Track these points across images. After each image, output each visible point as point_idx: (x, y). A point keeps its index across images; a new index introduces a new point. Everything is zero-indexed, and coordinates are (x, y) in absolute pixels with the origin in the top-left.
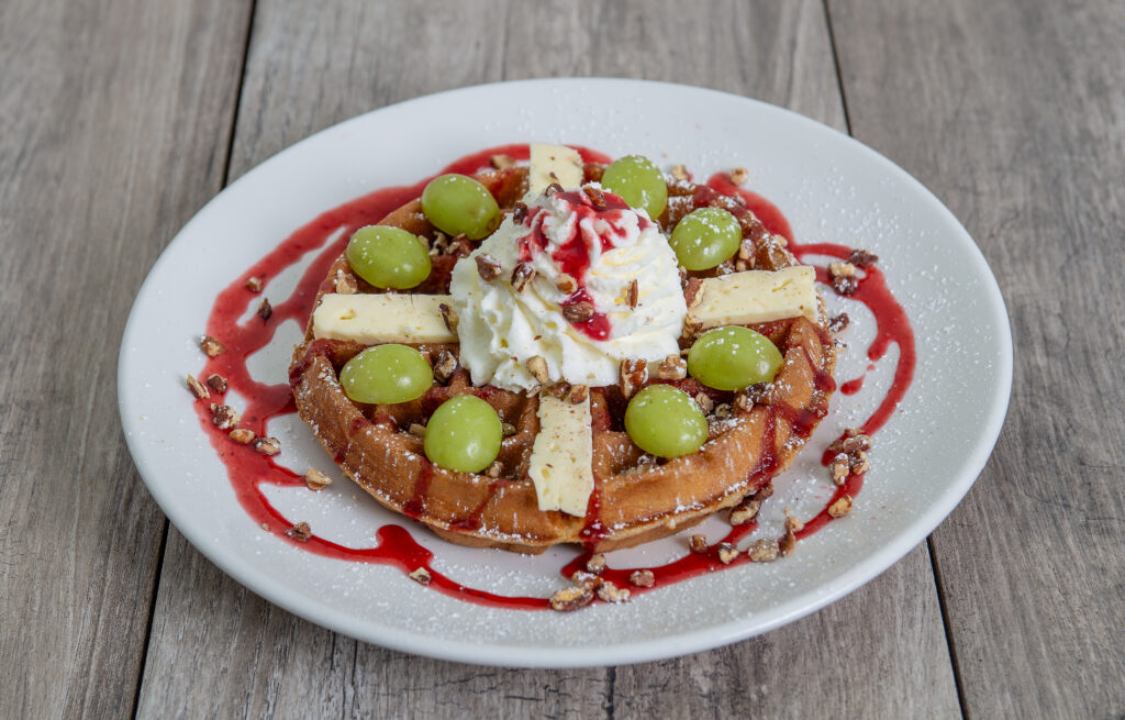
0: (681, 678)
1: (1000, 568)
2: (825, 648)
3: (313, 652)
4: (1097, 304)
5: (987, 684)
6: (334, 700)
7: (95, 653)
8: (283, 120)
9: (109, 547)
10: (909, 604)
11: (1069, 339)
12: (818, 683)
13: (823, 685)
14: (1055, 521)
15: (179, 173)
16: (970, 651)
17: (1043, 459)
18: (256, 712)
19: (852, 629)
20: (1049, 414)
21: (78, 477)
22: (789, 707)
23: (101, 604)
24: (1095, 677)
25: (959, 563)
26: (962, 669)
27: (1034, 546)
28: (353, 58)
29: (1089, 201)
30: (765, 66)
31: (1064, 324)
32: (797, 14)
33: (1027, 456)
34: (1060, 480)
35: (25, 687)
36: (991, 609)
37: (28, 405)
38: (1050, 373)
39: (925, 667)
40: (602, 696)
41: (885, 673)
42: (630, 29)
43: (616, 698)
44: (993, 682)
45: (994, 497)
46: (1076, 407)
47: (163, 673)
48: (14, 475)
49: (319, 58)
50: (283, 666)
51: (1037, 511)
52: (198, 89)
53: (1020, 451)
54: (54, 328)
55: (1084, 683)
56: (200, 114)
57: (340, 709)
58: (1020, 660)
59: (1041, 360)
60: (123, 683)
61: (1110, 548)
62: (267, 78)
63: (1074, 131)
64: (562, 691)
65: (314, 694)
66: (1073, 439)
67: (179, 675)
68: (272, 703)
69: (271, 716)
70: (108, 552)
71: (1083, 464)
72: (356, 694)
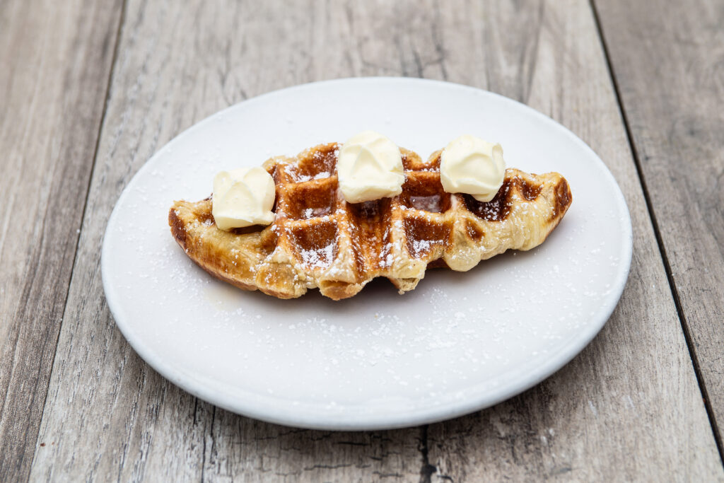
0: (482, 424)
2: (600, 397)
3: (179, 410)
6: (196, 448)
9: (18, 336)
10: (666, 360)
12: (596, 425)
13: (600, 427)
18: (131, 460)
19: (622, 382)
22: (573, 446)
23: (9, 381)
26: (715, 413)
40: (418, 441)
43: (429, 442)
47: (55, 430)
50: (155, 422)
56: (97, 12)
57: (201, 456)
60: (25, 446)
64: (384, 437)
67: (68, 431)
68: (145, 452)
69: (144, 463)
70: (16, 340)
72: (214, 443)
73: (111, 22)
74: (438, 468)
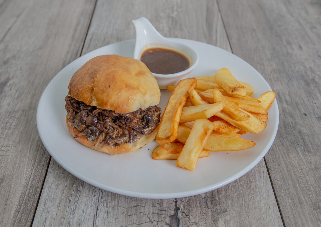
1: (283, 162)
2: (237, 184)
4: (297, 92)
5: (284, 196)
6: (96, 196)
7: (31, 179)
8: (95, 44)
9: (39, 149)
10: (259, 171)
11: (292, 101)
13: (237, 196)
14: (296, 149)
15: (69, 56)
16: (278, 186)
17: (290, 131)
18: (74, 199)
20: (290, 120)
21: (34, 130)
22: (228, 202)
23: (34, 165)
24: (314, 195)
25: (272, 160)
26: (276, 191)
27: (291, 155)
30: (210, 35)
31: (290, 97)
32: (217, 25)
33: (286, 130)
34: (295, 137)
35: (10, 188)
36: (282, 173)
37: (24, 111)
38: (288, 109)
39: (265, 190)
41: (254, 192)
42: (178, 27)
45: (278, 141)
46: (296, 118)
47: (49, 186)
48: (17, 128)
49: (105, 31)
51: (290, 145)
52: (76, 38)
53: (283, 129)
54: (34, 91)
55: (311, 196)
56: (76, 43)
57: (98, 199)
58: (292, 189)
59: (285, 106)
60: (37, 188)
61: (312, 156)
62: (92, 35)
63: (285, 52)
65: (91, 194)
66: (297, 126)
67: (53, 187)
68: (78, 196)
69: (78, 200)
71: (300, 133)
72: (102, 194)
73: (79, 47)
74: (180, 208)
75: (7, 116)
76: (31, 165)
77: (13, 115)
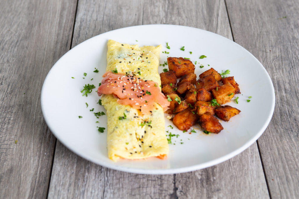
0: (193, 175)
1: (275, 146)
2: (230, 168)
3: (96, 168)
4: (298, 80)
6: (102, 180)
7: (39, 169)
8: (86, 33)
9: (42, 141)
10: (252, 156)
11: (291, 89)
13: (230, 177)
14: (289, 135)
15: (59, 46)
16: (268, 167)
17: (286, 119)
18: (81, 184)
19: (237, 163)
20: (286, 108)
21: (34, 124)
22: (221, 183)
23: (40, 156)
25: (265, 145)
26: (266, 172)
27: (284, 140)
28: (103, 18)
29: (295, 54)
30: (210, 21)
31: (290, 85)
32: (219, 7)
33: (281, 118)
34: (290, 124)
35: (20, 177)
36: (273, 157)
37: (20, 105)
38: (286, 97)
39: (257, 173)
40: (172, 180)
41: (246, 174)
42: (175, 11)
43: (176, 180)
44: (274, 175)
45: (273, 128)
46: (294, 107)
47: (57, 173)
48: (16, 123)
49: (95, 18)
50: (88, 172)
51: (284, 132)
52: (63, 25)
53: (279, 117)
54: (27, 86)
56: (64, 32)
57: (104, 183)
58: (281, 169)
59: (284, 94)
60: (46, 176)
62: (81, 22)
63: (291, 37)
64: (162, 178)
65: (97, 179)
66: (293, 114)
67: (61, 174)
68: (86, 181)
70: (42, 143)
71: (296, 120)
72: (108, 179)
74: (179, 188)
75: (3, 111)
76: (37, 157)
77: (10, 110)
